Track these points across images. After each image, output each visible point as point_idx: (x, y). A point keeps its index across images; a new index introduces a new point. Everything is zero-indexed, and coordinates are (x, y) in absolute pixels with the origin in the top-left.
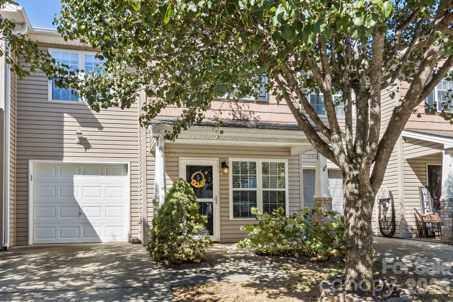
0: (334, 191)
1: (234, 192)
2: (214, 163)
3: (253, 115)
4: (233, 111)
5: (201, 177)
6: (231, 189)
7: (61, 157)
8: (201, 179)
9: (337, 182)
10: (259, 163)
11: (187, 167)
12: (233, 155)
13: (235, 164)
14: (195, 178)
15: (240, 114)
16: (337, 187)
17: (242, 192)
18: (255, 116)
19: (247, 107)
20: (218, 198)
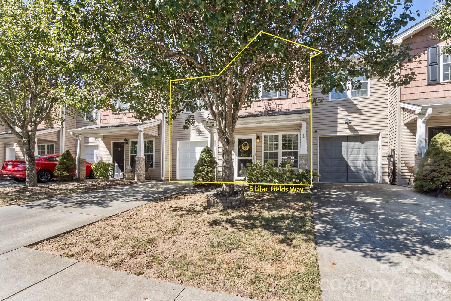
0: (352, 151)
1: (264, 153)
2: (253, 137)
3: (278, 107)
4: (266, 106)
5: (247, 144)
6: (263, 151)
7: (189, 139)
8: (247, 146)
9: (354, 144)
10: (280, 135)
11: (239, 140)
12: (264, 132)
13: (265, 137)
14: (244, 145)
15: (270, 107)
16: (355, 148)
17: (270, 152)
18: (279, 108)
19: (274, 103)
20: (255, 157)
